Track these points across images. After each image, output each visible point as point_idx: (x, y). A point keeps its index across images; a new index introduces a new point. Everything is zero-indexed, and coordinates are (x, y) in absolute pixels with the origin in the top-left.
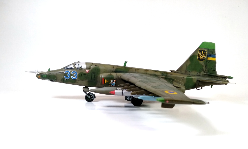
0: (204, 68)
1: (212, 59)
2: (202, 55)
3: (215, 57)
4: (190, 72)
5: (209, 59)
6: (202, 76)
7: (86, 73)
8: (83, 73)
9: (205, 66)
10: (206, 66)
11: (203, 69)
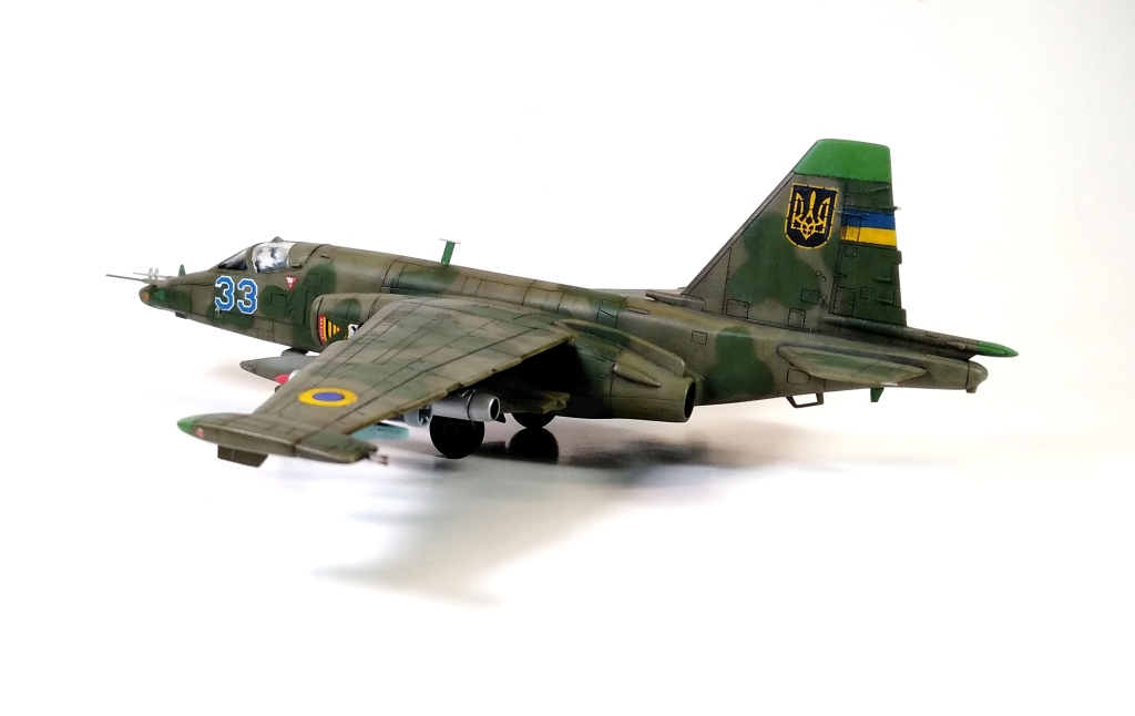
0: (827, 288)
1: (869, 235)
2: (810, 214)
3: (890, 225)
4: (747, 305)
5: (852, 235)
6: (817, 331)
7: (287, 289)
8: (277, 288)
9: (828, 275)
10: (838, 276)
11: (818, 293)
